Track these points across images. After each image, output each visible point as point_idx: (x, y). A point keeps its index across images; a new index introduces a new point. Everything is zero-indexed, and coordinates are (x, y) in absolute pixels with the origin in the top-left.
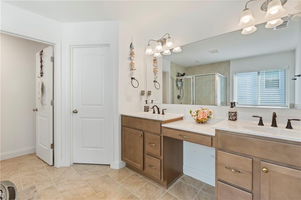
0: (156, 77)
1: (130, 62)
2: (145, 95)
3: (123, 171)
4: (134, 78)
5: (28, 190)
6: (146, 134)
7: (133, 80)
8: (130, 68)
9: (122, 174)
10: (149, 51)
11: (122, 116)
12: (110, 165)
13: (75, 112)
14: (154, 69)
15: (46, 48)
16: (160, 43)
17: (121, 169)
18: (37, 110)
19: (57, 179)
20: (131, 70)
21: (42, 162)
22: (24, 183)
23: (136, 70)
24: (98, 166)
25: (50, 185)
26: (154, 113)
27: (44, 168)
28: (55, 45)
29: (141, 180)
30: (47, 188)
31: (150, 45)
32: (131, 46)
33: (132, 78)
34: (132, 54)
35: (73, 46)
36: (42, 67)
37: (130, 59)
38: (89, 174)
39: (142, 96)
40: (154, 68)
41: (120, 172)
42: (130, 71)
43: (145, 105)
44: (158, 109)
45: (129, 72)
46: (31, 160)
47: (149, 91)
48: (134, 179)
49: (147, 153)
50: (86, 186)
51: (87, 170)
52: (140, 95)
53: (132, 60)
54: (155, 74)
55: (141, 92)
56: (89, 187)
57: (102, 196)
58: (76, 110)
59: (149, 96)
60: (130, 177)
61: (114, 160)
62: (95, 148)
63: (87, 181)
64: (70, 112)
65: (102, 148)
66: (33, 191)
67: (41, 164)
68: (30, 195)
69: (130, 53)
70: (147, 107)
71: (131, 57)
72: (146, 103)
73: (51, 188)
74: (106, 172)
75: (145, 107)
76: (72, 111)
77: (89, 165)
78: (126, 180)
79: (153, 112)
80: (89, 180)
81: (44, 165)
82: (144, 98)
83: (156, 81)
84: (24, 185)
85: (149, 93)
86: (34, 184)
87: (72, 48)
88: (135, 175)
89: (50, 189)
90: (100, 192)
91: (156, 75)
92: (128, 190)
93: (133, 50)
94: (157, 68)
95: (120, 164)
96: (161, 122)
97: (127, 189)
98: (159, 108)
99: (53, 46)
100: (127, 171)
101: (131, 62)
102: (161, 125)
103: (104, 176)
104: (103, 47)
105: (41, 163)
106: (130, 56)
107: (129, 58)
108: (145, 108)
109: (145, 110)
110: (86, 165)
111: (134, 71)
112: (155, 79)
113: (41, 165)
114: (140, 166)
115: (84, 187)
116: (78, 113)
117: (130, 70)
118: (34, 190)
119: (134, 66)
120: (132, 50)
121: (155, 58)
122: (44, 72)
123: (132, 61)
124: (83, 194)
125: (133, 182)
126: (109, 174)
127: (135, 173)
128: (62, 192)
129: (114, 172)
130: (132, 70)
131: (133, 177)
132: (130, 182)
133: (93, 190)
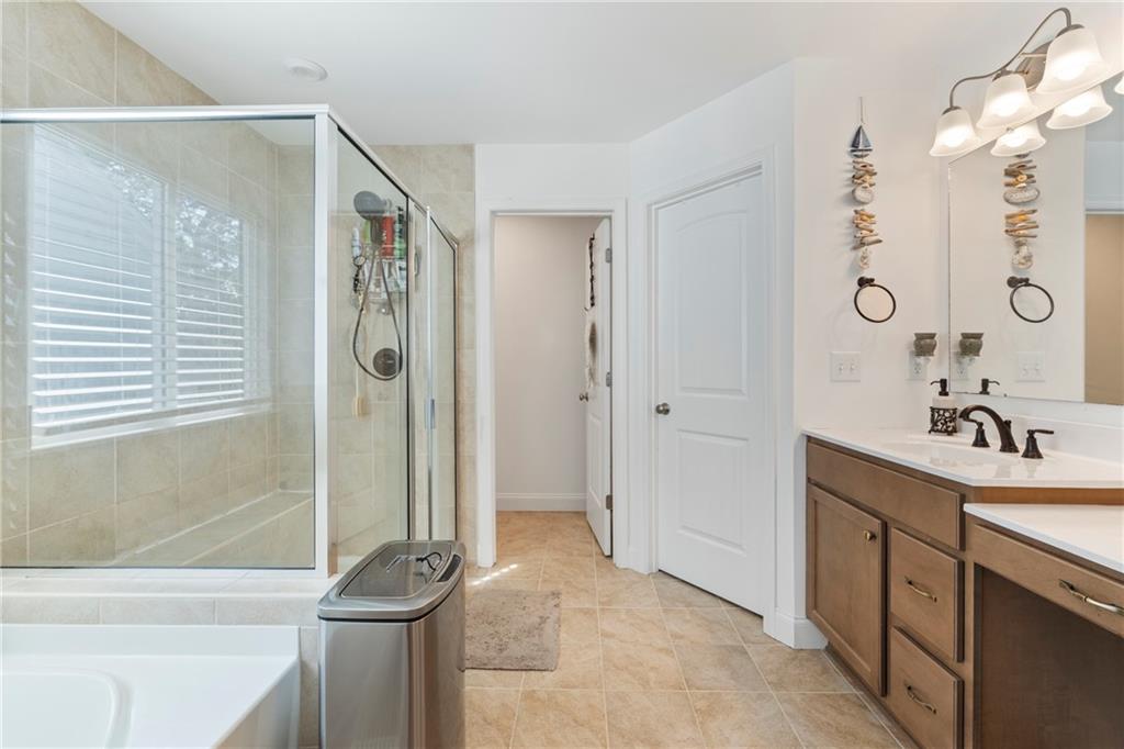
0: (1028, 258)
1: (849, 212)
2: (936, 352)
3: (807, 660)
4: (872, 280)
5: (547, 597)
6: (894, 533)
7: (868, 290)
8: (850, 239)
9: (797, 671)
10: (955, 137)
11: (809, 439)
12: (761, 617)
13: (663, 410)
14: (1008, 217)
15: (598, 226)
16: (1020, 79)
17: (803, 654)
18: (587, 399)
19: (607, 596)
20: (855, 248)
21: (594, 541)
22: (547, 576)
23: (880, 241)
24: (724, 607)
25: (587, 606)
26: (981, 441)
27: (591, 556)
28: (613, 214)
29: (876, 736)
30: (581, 610)
31: (956, 108)
32: (855, 144)
33: (863, 282)
34: (862, 175)
35: (655, 203)
36: (592, 279)
37: (852, 199)
38: (688, 617)
39: (921, 360)
40: (1014, 210)
41: (793, 659)
42: (853, 254)
43: (934, 400)
44: (1004, 427)
45: (848, 256)
46: (574, 527)
47: (966, 336)
48: (842, 713)
49: (901, 625)
50: (668, 652)
51: (689, 605)
52: (911, 353)
53: (863, 203)
54: (1019, 245)
55: (914, 338)
56: (673, 657)
57: (701, 704)
58: (664, 405)
59: (966, 359)
60: (828, 696)
61: (776, 606)
62: (719, 540)
63: (676, 636)
64: (649, 409)
65: (739, 546)
66: (554, 603)
67: (588, 542)
68: (545, 609)
69: (851, 175)
70: (945, 410)
71: (853, 191)
72: (944, 393)
73: (588, 613)
74: (743, 638)
75: (933, 409)
76: (654, 407)
77: (699, 591)
78: (803, 700)
79: (972, 438)
80: (682, 637)
81: (594, 549)
82: (935, 367)
83: (1027, 280)
84: (545, 581)
85: (970, 345)
86: (561, 586)
87: (653, 212)
88: (855, 699)
89: (586, 613)
90: (698, 689)
91: (1024, 250)
92: (796, 739)
93: (866, 160)
94: (1034, 211)
95: (796, 627)
96: (964, 493)
97: (795, 731)
98: (1008, 423)
99: (610, 218)
100: (825, 670)
101: (856, 212)
102: (962, 507)
103: (732, 646)
104: (742, 182)
105: (590, 543)
106: (850, 189)
107: (847, 195)
108: (933, 415)
109: (934, 423)
110: (691, 589)
111: (872, 246)
112: (1015, 268)
113: (588, 546)
114: (869, 670)
115: (661, 650)
116: (670, 413)
117: (851, 246)
118: (556, 601)
119: (873, 227)
120: (862, 156)
121: (1017, 161)
122: (595, 295)
123: (859, 208)
124: (652, 668)
125: (831, 722)
126: (750, 650)
127: (859, 693)
128: (606, 635)
129: (770, 651)
130: (863, 244)
131: (841, 703)
132: (817, 715)
133: (681, 670)
